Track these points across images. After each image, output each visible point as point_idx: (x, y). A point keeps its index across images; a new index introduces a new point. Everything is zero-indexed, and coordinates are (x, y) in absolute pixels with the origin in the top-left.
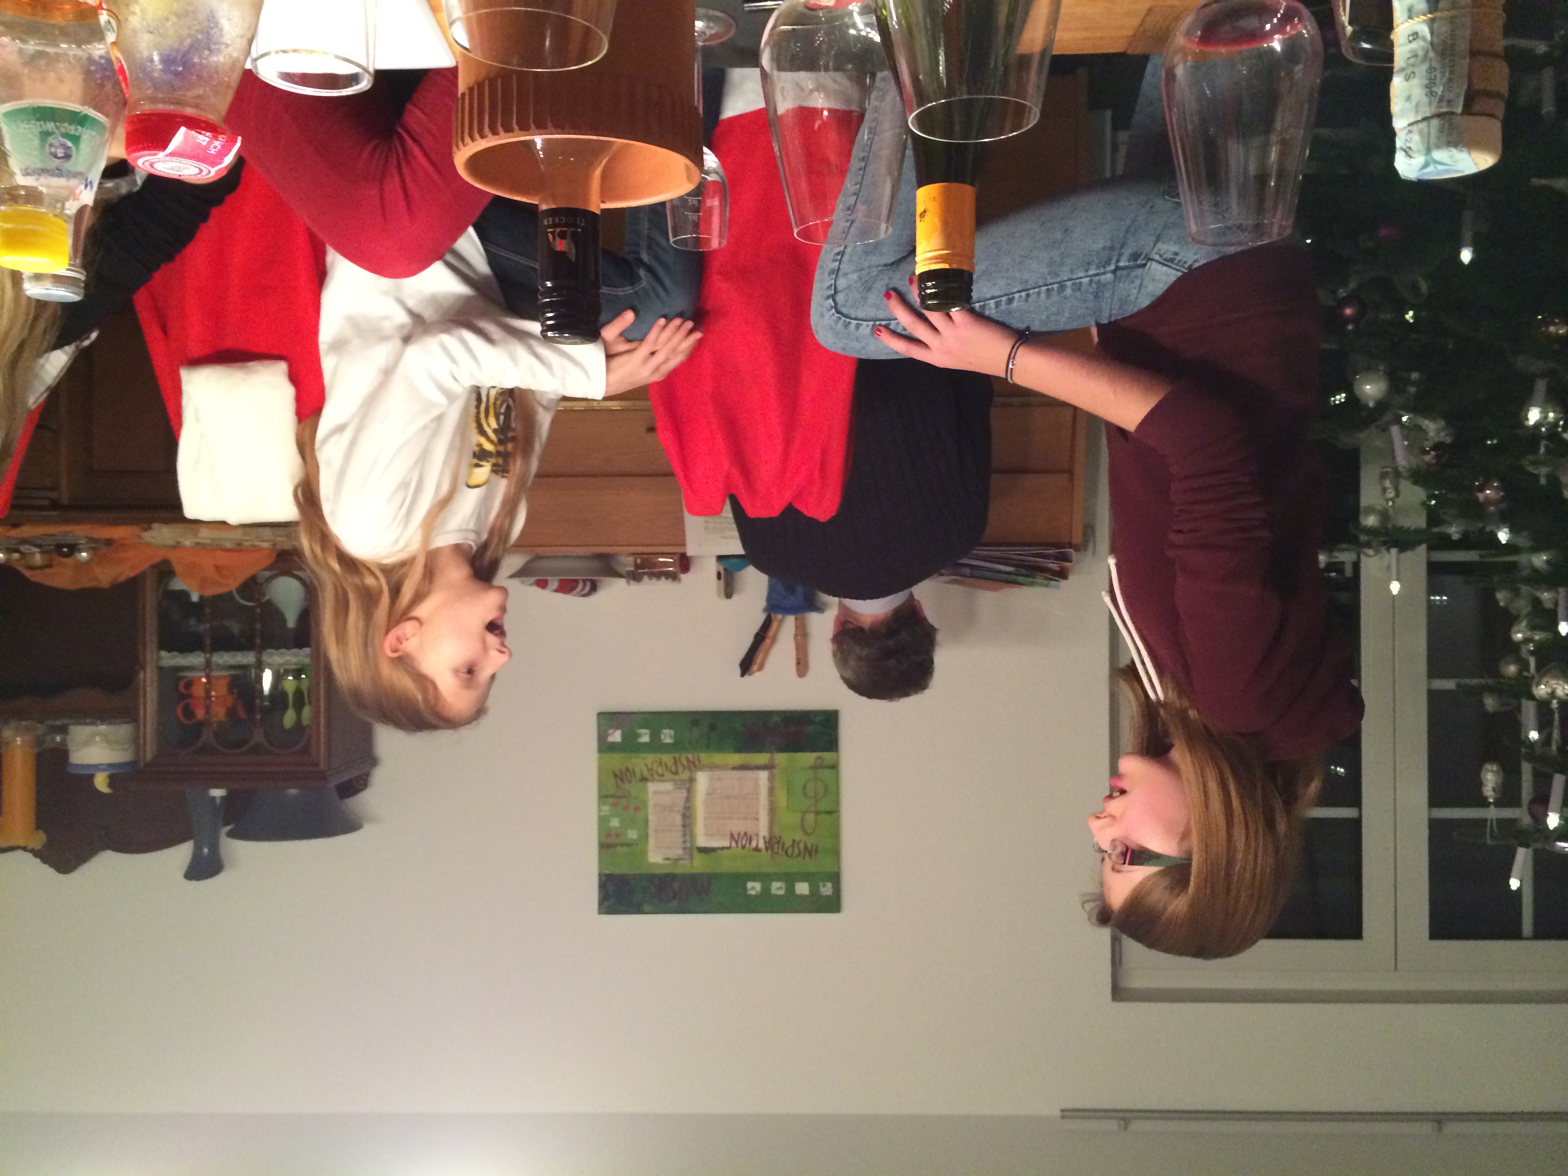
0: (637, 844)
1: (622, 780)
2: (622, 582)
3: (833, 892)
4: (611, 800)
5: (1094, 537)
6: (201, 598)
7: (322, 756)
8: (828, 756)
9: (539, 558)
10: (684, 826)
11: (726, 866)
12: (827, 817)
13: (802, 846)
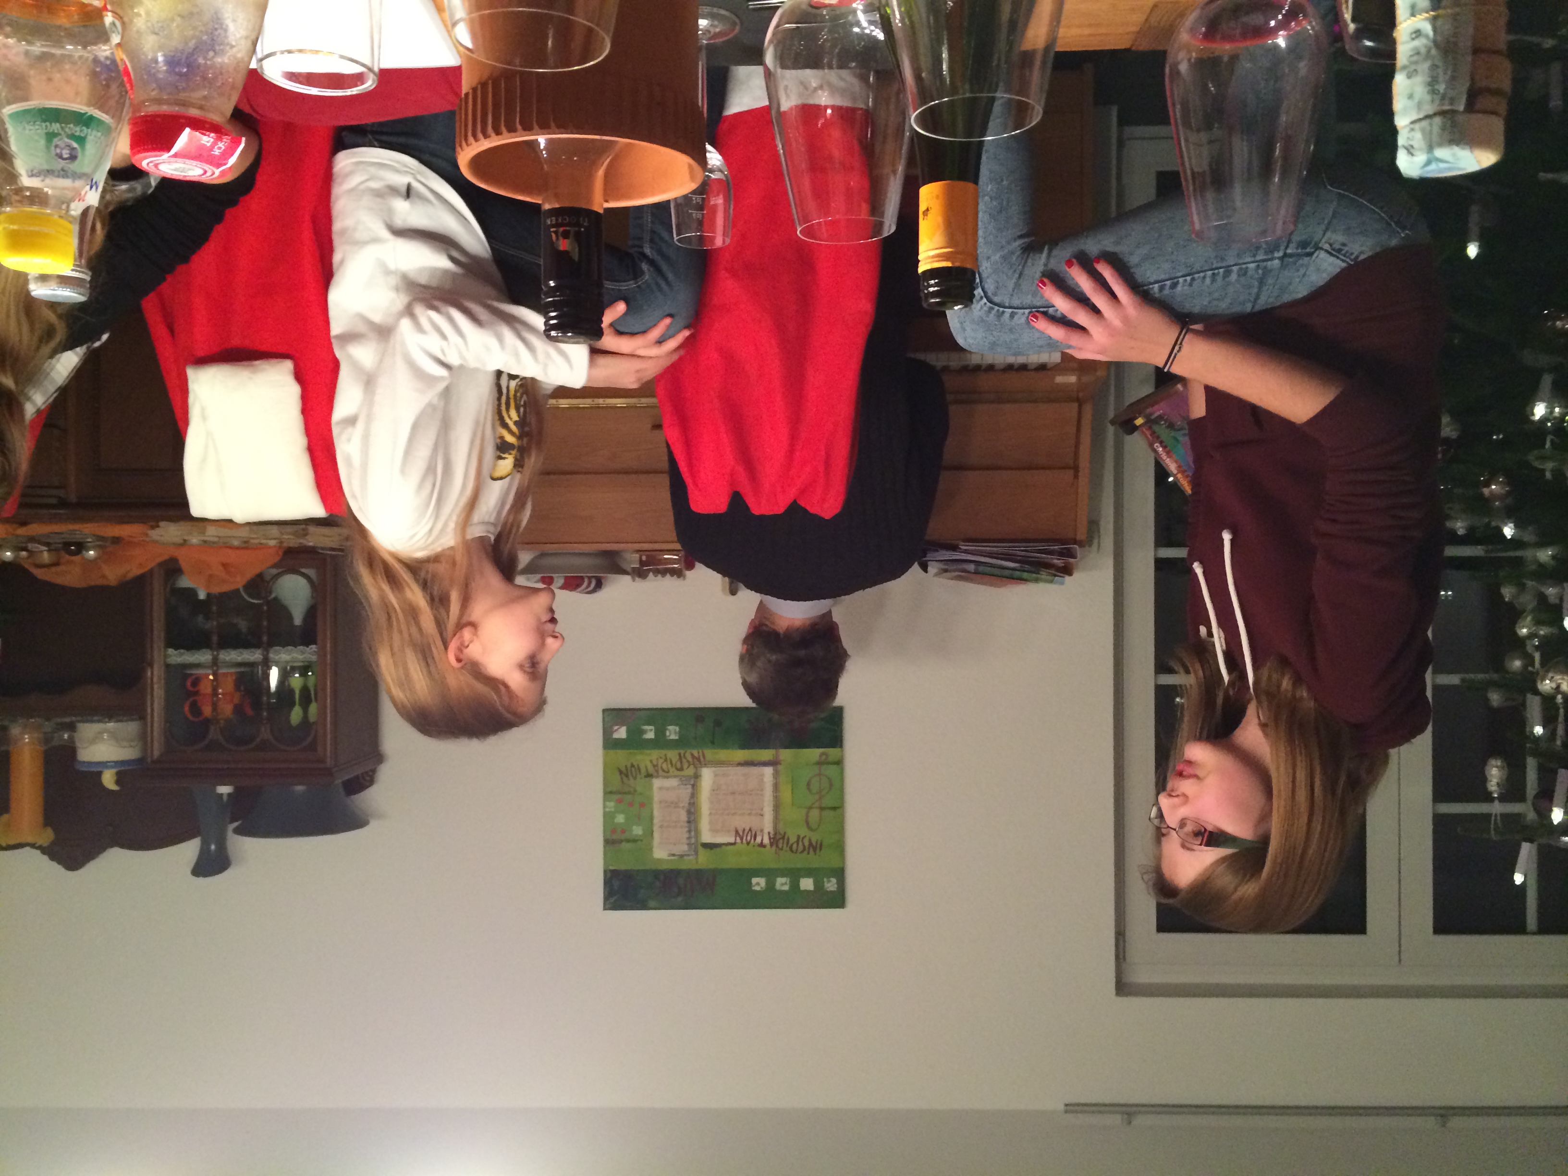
0: (641, 840)
1: (627, 776)
2: (627, 578)
3: (838, 888)
4: (616, 797)
5: (1099, 532)
6: (209, 595)
7: (328, 754)
8: (832, 752)
9: (543, 555)
10: (689, 822)
11: (732, 862)
12: (831, 813)
13: (807, 844)
